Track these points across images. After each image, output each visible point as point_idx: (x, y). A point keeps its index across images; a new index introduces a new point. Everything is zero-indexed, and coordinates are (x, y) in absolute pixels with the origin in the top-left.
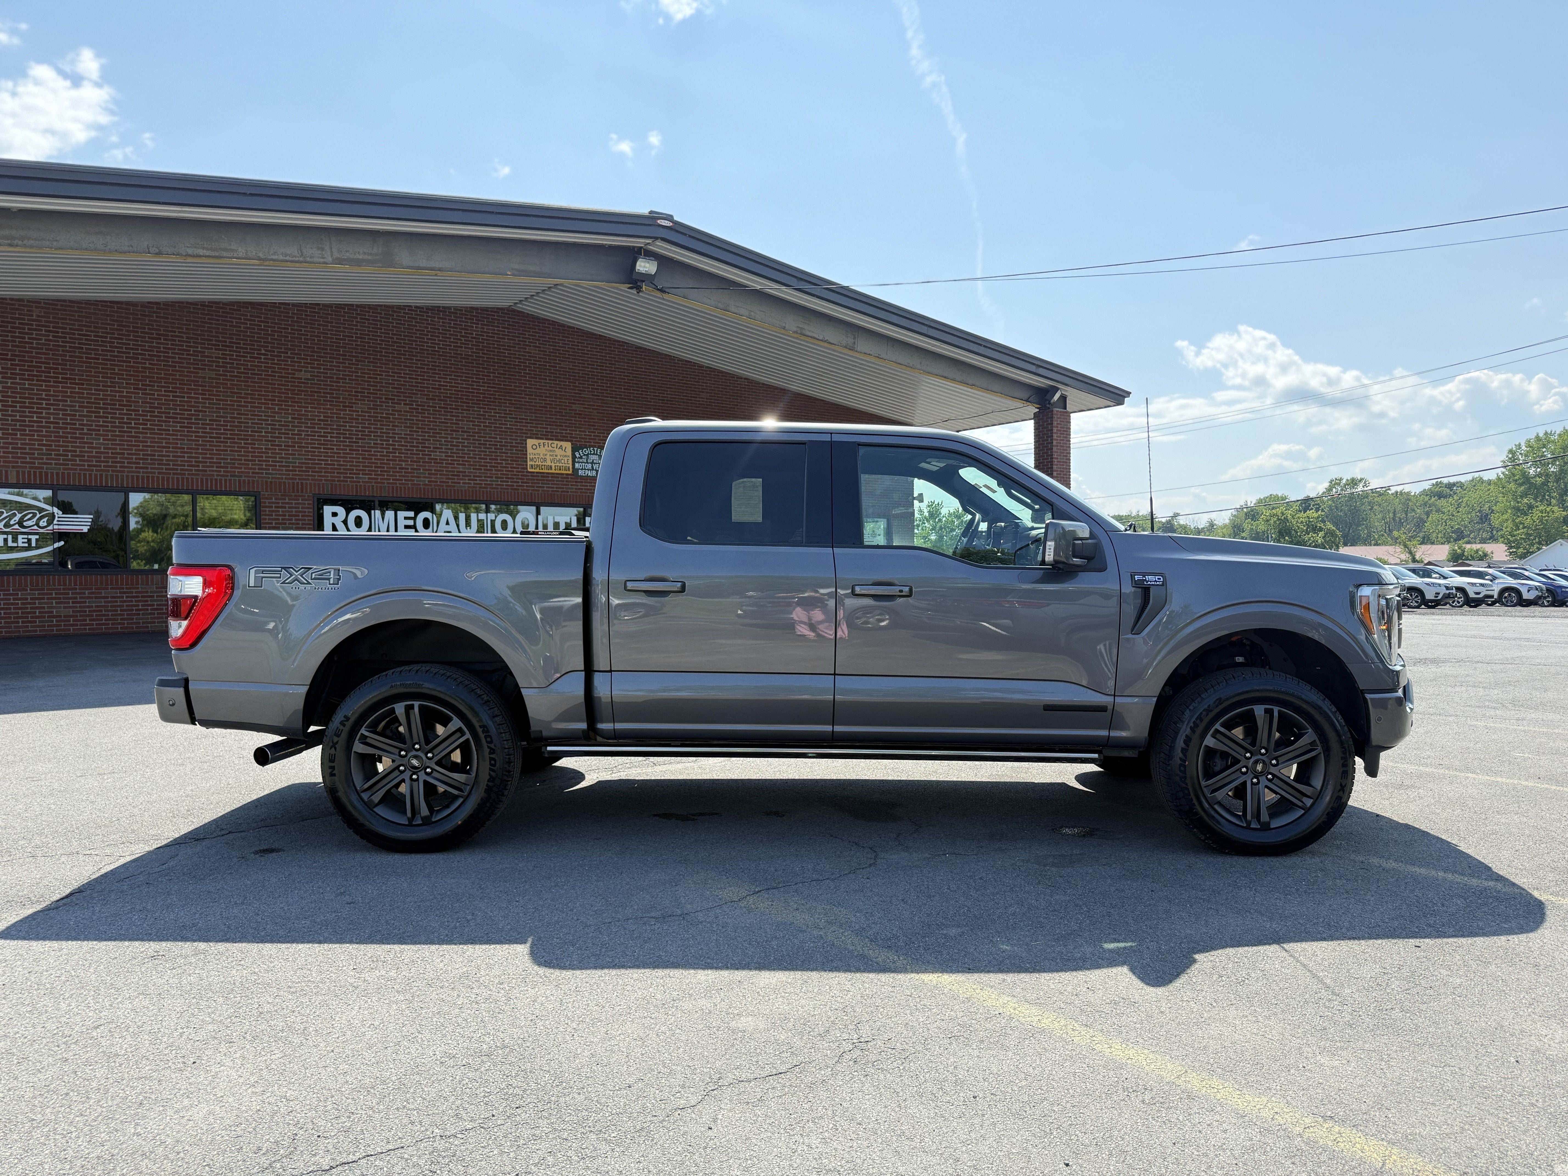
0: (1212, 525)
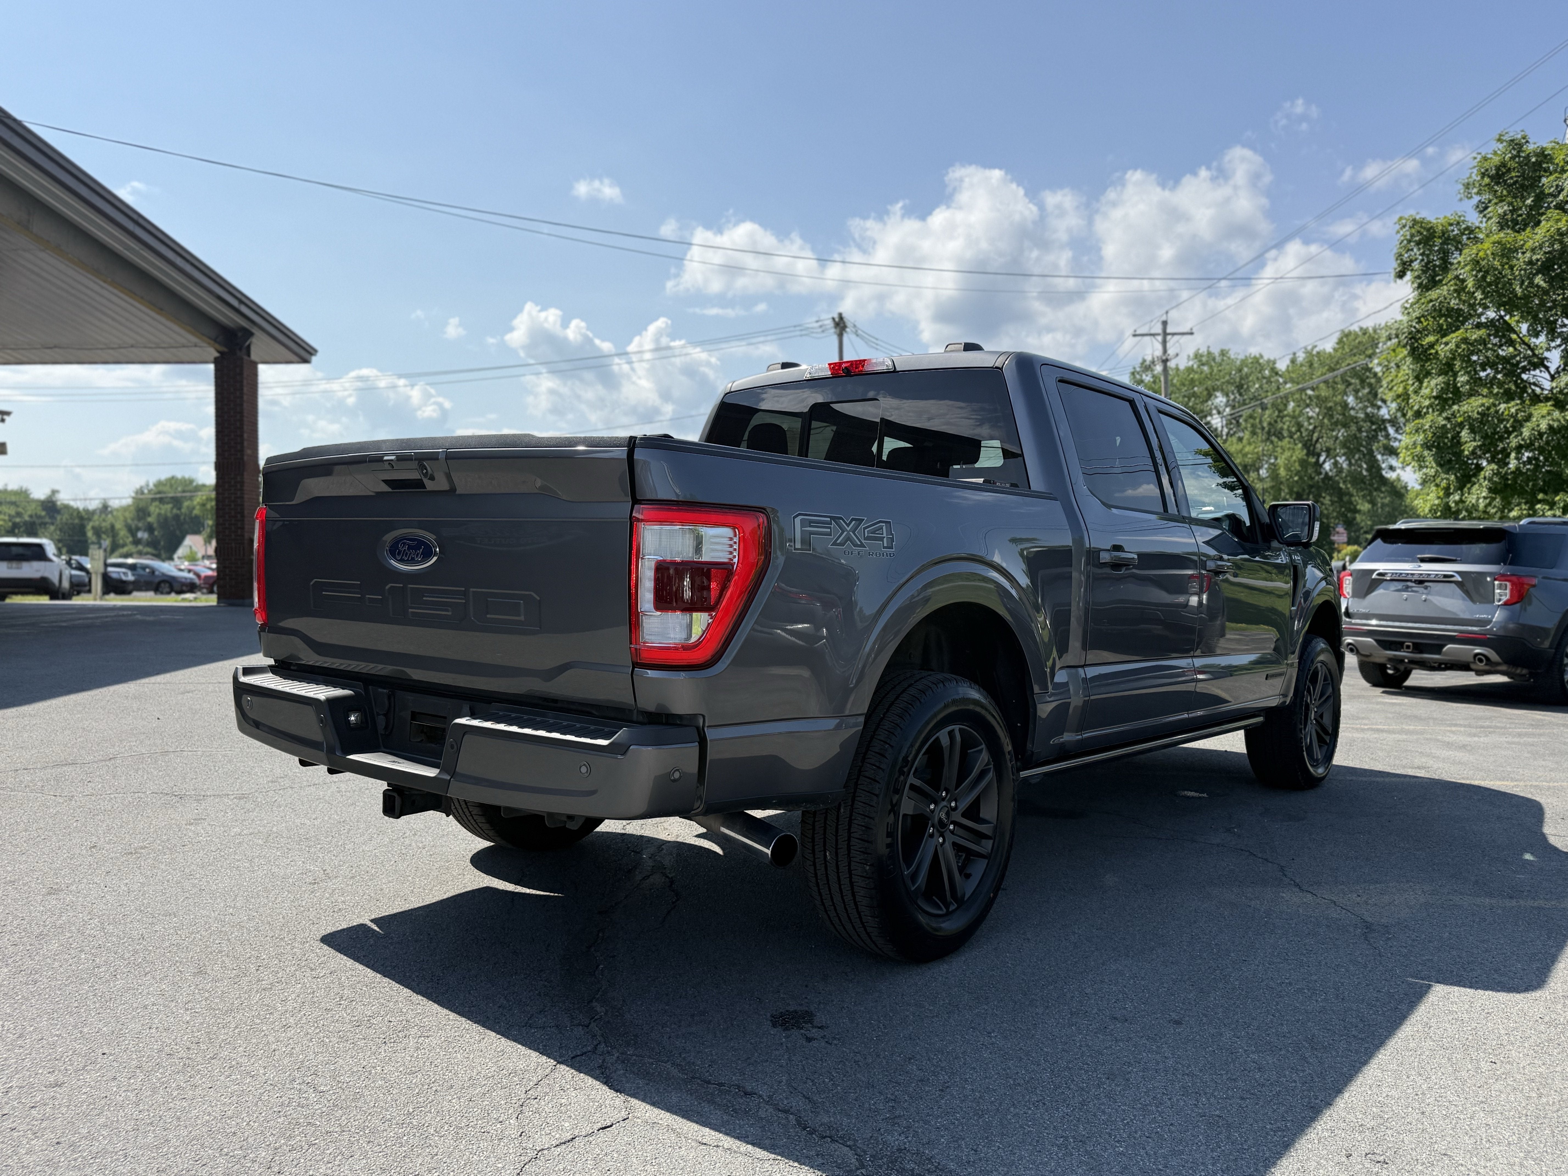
0: (105, 508)
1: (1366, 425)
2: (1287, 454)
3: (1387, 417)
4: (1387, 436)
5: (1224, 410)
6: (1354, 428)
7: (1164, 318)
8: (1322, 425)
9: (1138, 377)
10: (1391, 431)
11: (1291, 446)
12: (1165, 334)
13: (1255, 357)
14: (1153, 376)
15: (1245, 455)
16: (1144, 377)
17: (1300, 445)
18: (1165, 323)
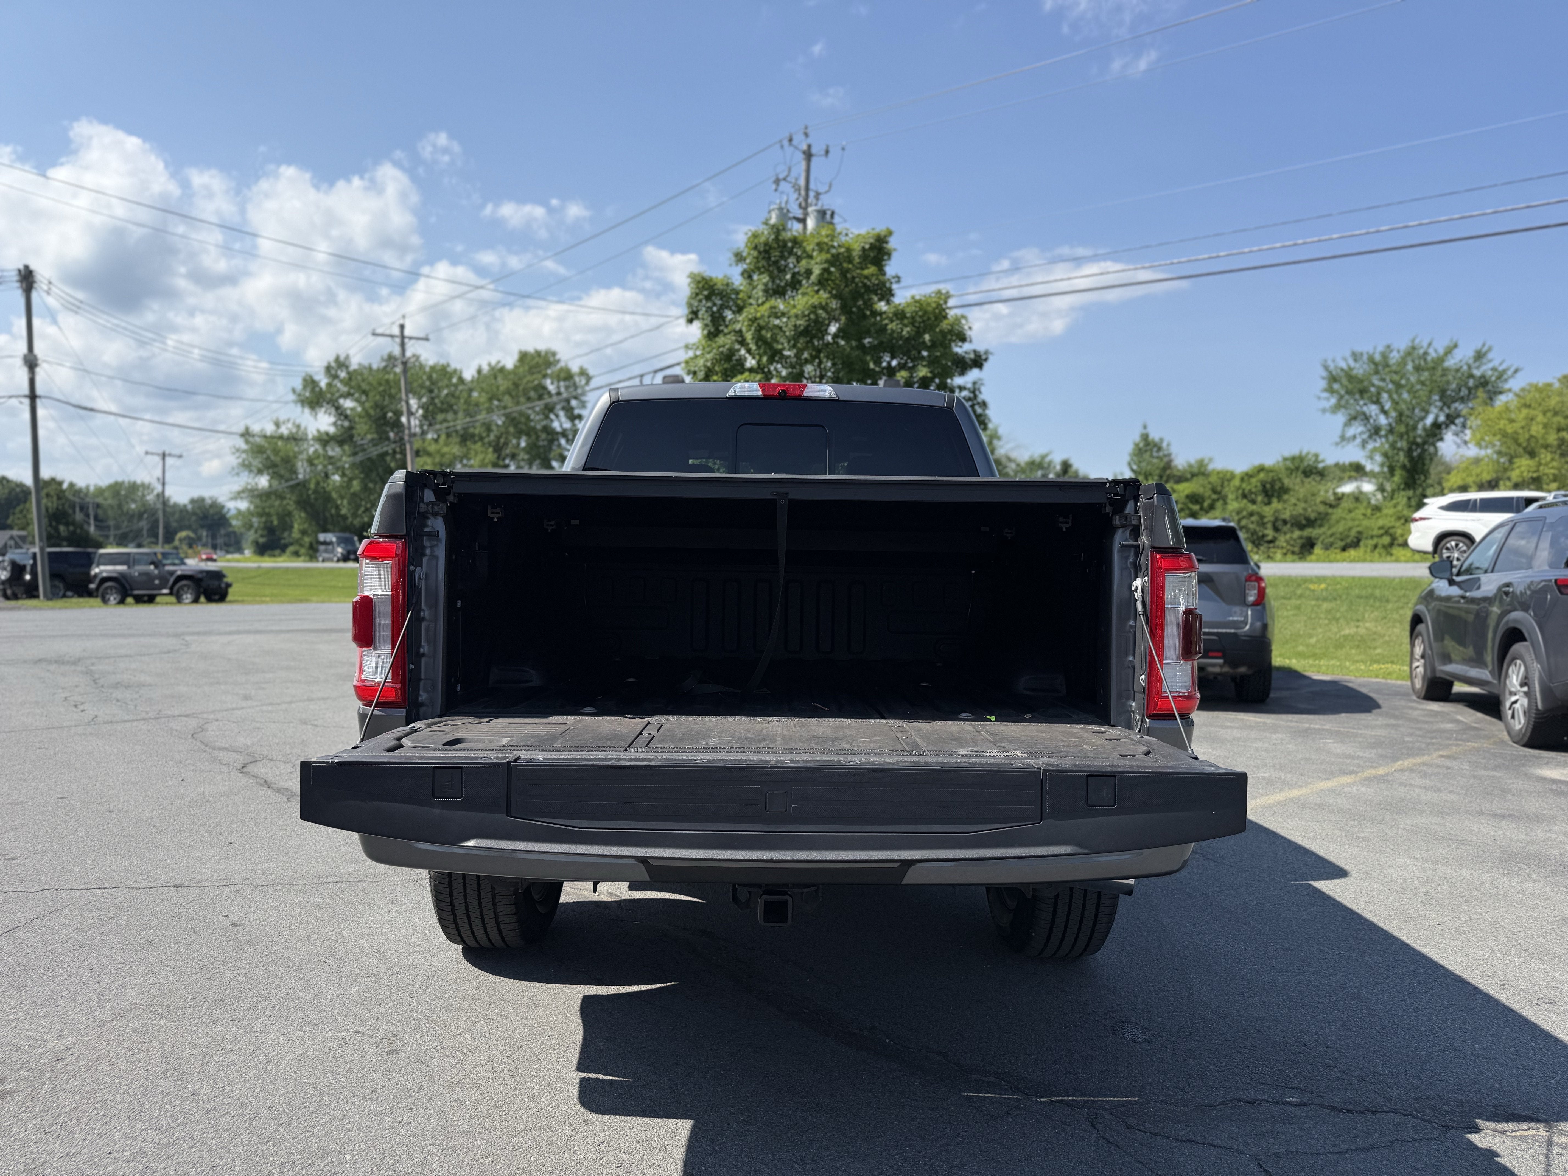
1: (543, 436)
2: (480, 457)
3: (559, 429)
4: (559, 445)
5: (417, 411)
6: (534, 437)
7: (401, 322)
8: (507, 433)
9: (333, 372)
10: (563, 441)
11: (483, 449)
12: (403, 337)
13: (443, 366)
14: (348, 373)
15: (443, 455)
16: (339, 372)
17: (491, 450)
18: (402, 327)
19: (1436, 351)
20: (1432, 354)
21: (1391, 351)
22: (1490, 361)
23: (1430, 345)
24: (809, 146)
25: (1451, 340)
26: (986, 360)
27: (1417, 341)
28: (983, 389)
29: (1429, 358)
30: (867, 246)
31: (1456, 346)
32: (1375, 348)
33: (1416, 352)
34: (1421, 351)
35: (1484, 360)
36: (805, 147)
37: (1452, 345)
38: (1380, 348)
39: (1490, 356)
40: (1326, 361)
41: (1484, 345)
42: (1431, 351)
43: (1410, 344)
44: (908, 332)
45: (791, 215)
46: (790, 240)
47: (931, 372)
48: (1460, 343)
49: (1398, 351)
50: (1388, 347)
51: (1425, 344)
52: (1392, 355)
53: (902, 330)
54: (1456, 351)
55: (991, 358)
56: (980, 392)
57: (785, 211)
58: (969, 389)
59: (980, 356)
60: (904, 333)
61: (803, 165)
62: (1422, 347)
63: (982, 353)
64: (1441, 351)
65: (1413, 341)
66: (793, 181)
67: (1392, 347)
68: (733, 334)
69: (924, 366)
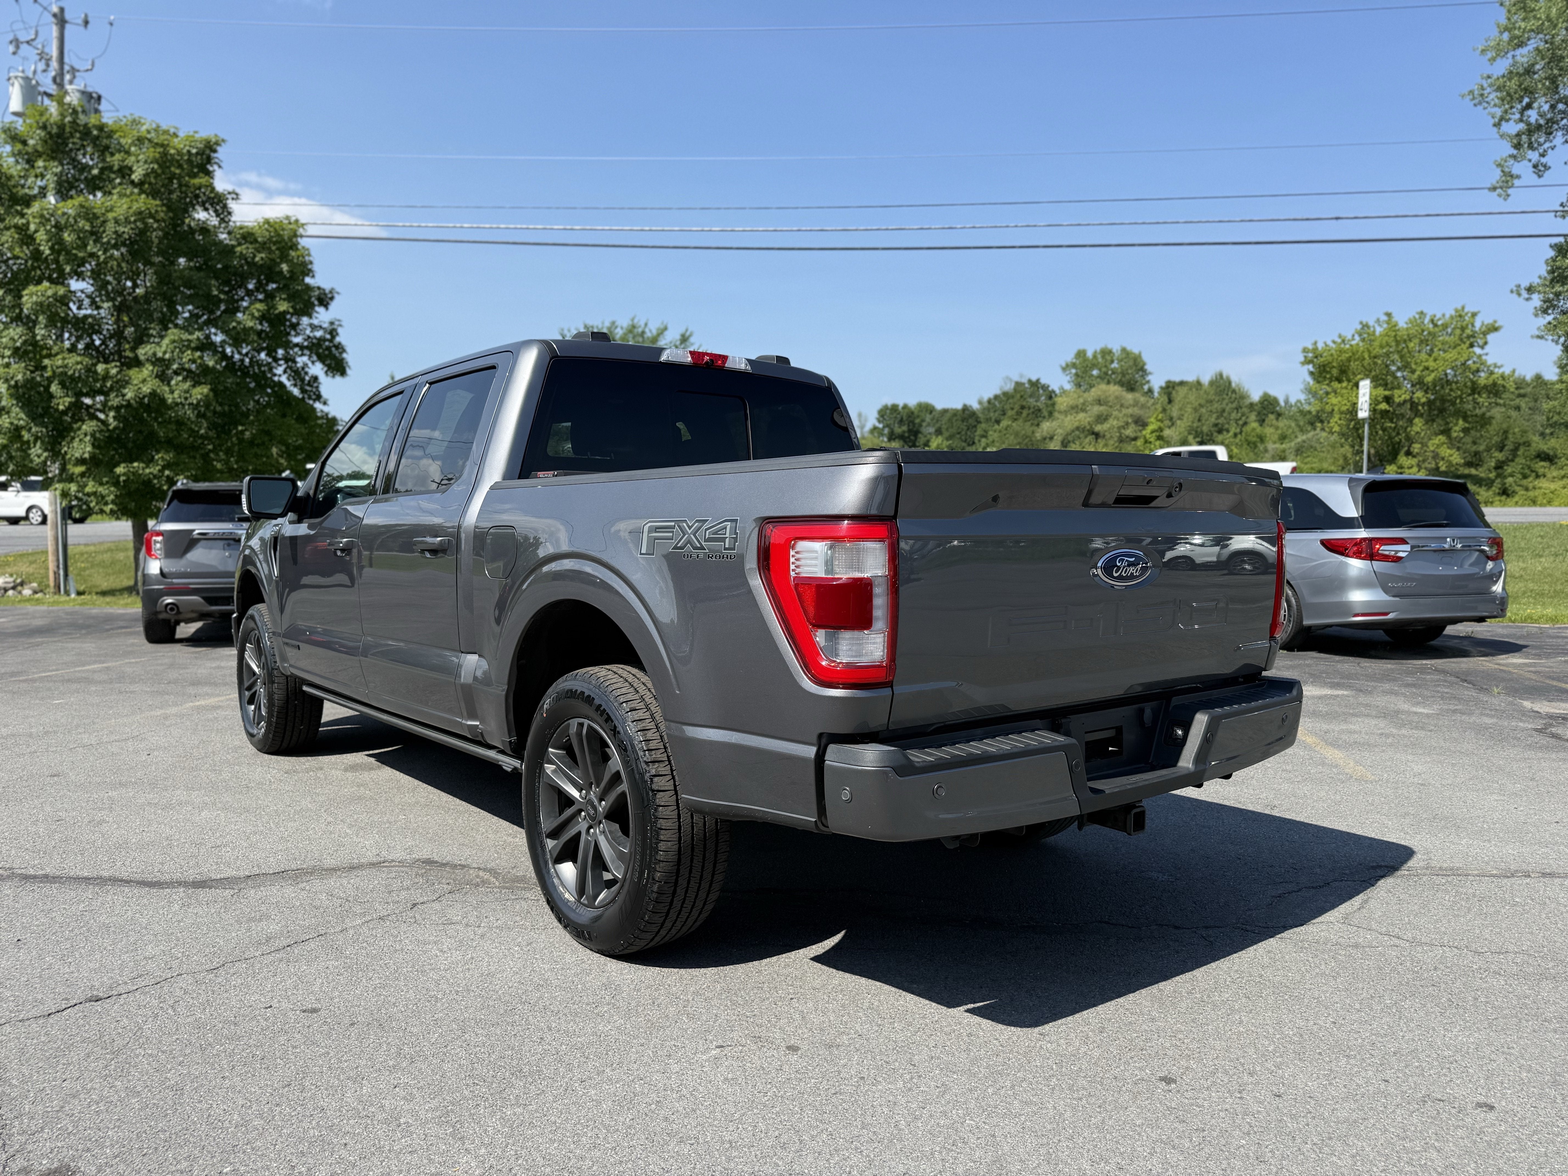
19: (650, 331)
20: (648, 334)
21: (616, 327)
22: (692, 344)
23: (646, 325)
24: (62, 10)
25: (662, 323)
26: (332, 298)
27: (636, 321)
28: (340, 330)
29: (646, 336)
30: (194, 151)
31: (666, 329)
32: (603, 323)
33: (636, 330)
34: (640, 330)
35: (688, 343)
36: (55, 9)
37: (662, 327)
38: (607, 324)
39: (692, 340)
40: (563, 330)
41: (687, 330)
42: (647, 330)
43: (631, 323)
44: (262, 259)
45: (41, 89)
46: (95, 126)
47: (292, 307)
48: (669, 326)
49: (622, 328)
50: (613, 323)
51: (642, 324)
52: (616, 331)
53: (255, 256)
54: (666, 333)
55: (337, 298)
56: (337, 334)
57: (34, 82)
58: (324, 329)
59: (325, 294)
60: (257, 259)
61: (55, 31)
62: (640, 327)
63: (327, 291)
64: (655, 332)
65: (633, 320)
66: (40, 46)
67: (617, 324)
68: (13, 230)
69: (284, 300)
